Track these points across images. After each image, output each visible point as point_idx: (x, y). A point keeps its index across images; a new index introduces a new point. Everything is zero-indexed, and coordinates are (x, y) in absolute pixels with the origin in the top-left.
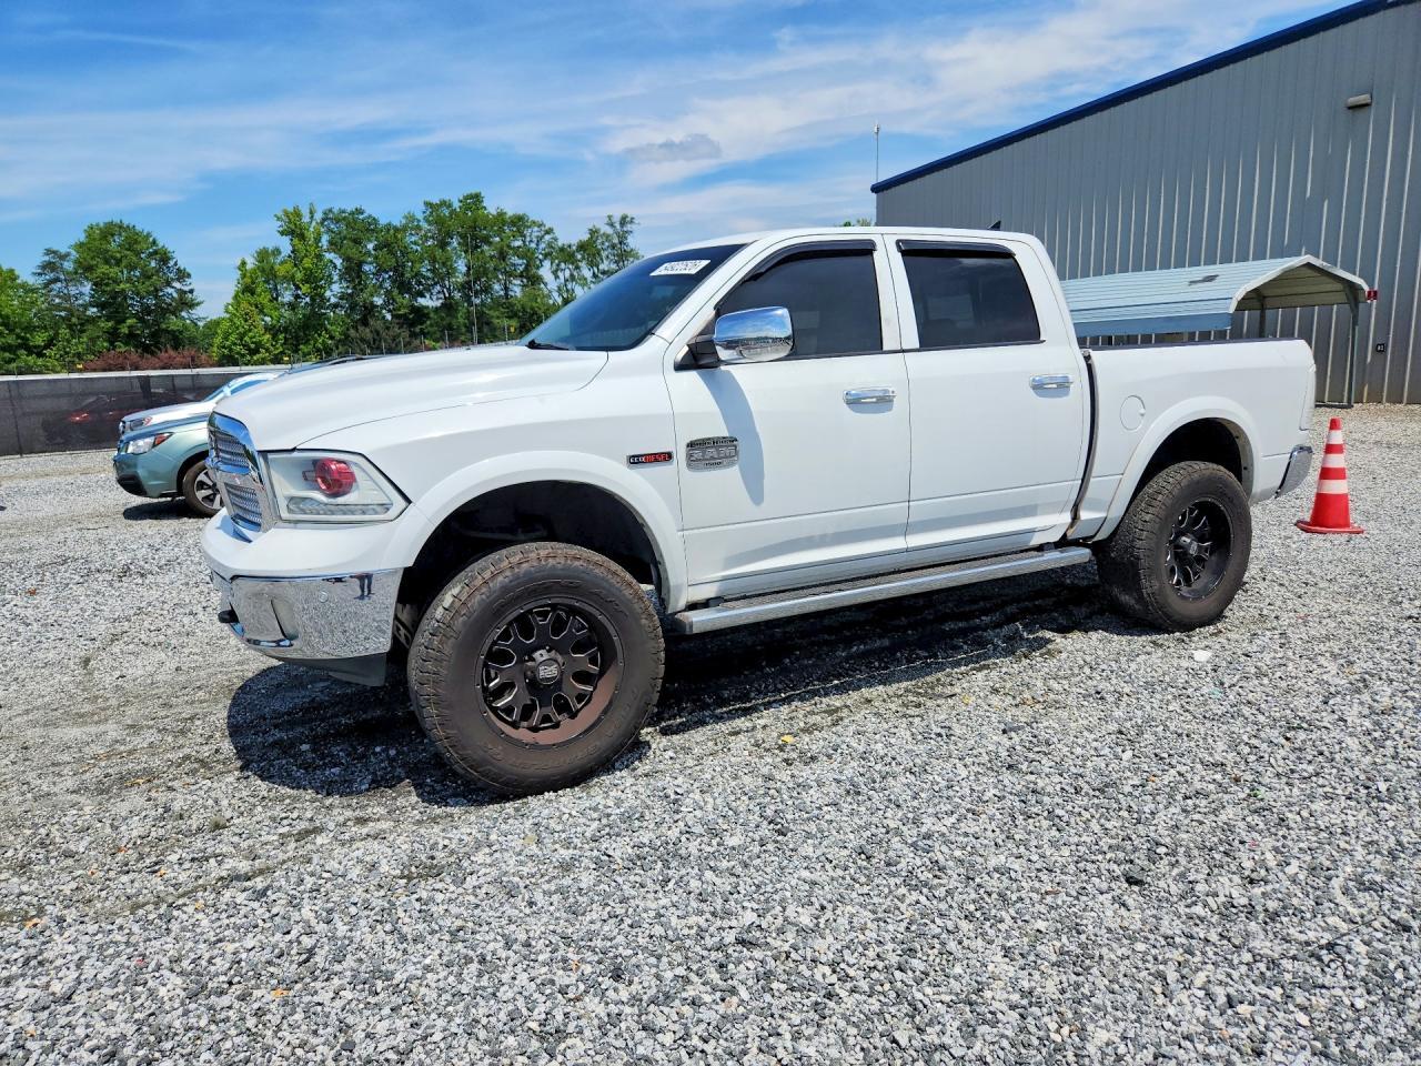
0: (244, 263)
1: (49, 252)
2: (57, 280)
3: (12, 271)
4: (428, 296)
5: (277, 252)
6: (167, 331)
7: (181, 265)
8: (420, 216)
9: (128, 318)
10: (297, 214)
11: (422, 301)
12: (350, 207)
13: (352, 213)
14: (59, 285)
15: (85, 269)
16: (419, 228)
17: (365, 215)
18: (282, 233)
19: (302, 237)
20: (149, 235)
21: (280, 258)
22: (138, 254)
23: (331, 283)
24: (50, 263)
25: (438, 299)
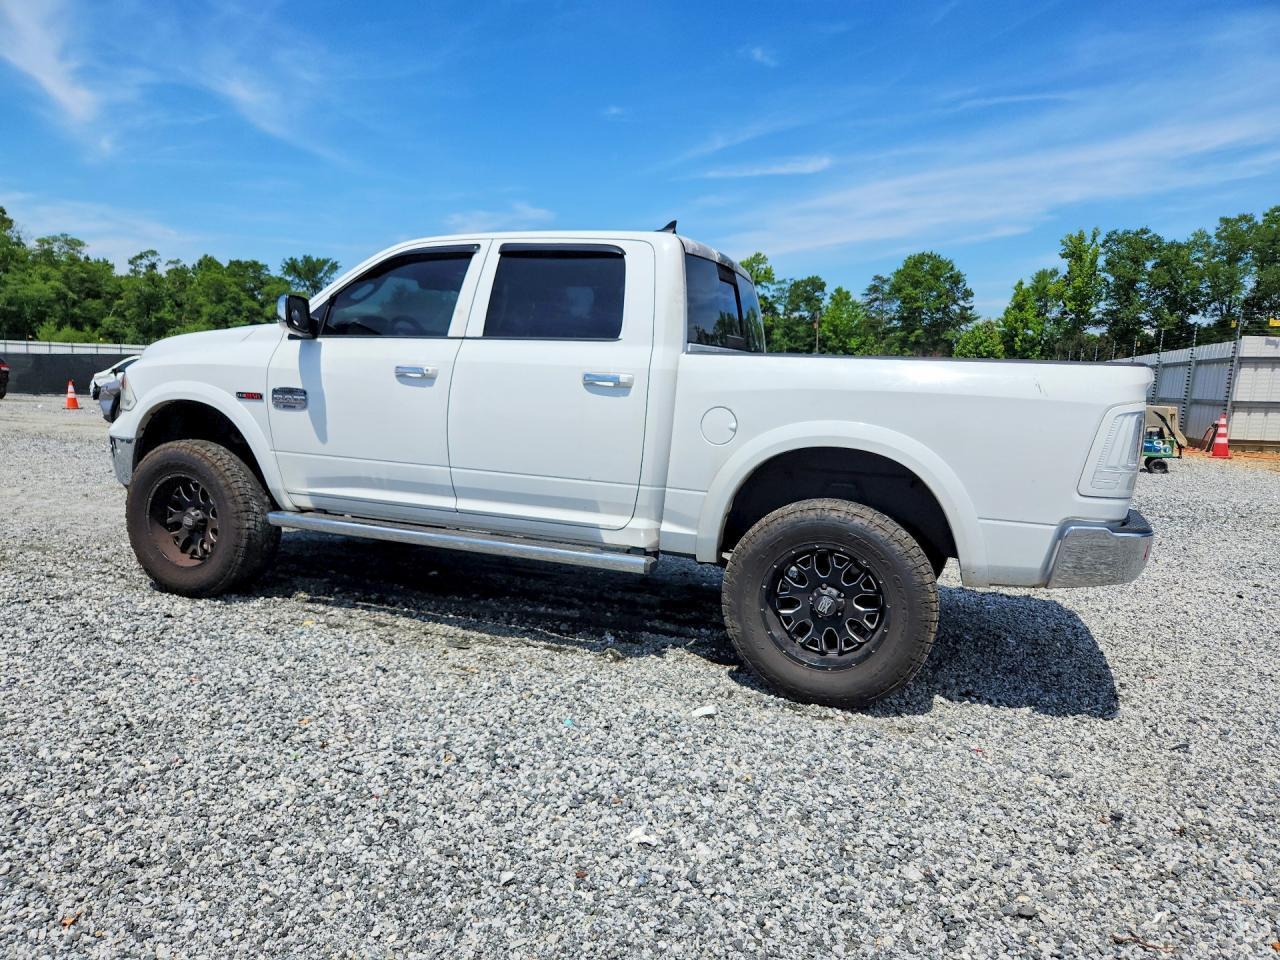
0: (1021, 283)
1: (877, 278)
2: (876, 299)
3: (848, 293)
4: (1201, 313)
5: (1055, 272)
6: (943, 340)
7: (969, 286)
8: (1212, 232)
9: (916, 329)
10: (1081, 238)
11: (1193, 319)
12: (1135, 228)
13: (1137, 234)
14: (878, 303)
15: (897, 289)
16: (1208, 244)
17: (1150, 234)
18: (1063, 256)
19: (1080, 258)
20: (950, 262)
21: (1056, 279)
22: (937, 278)
23: (1100, 300)
24: (875, 286)
25: (1213, 316)
